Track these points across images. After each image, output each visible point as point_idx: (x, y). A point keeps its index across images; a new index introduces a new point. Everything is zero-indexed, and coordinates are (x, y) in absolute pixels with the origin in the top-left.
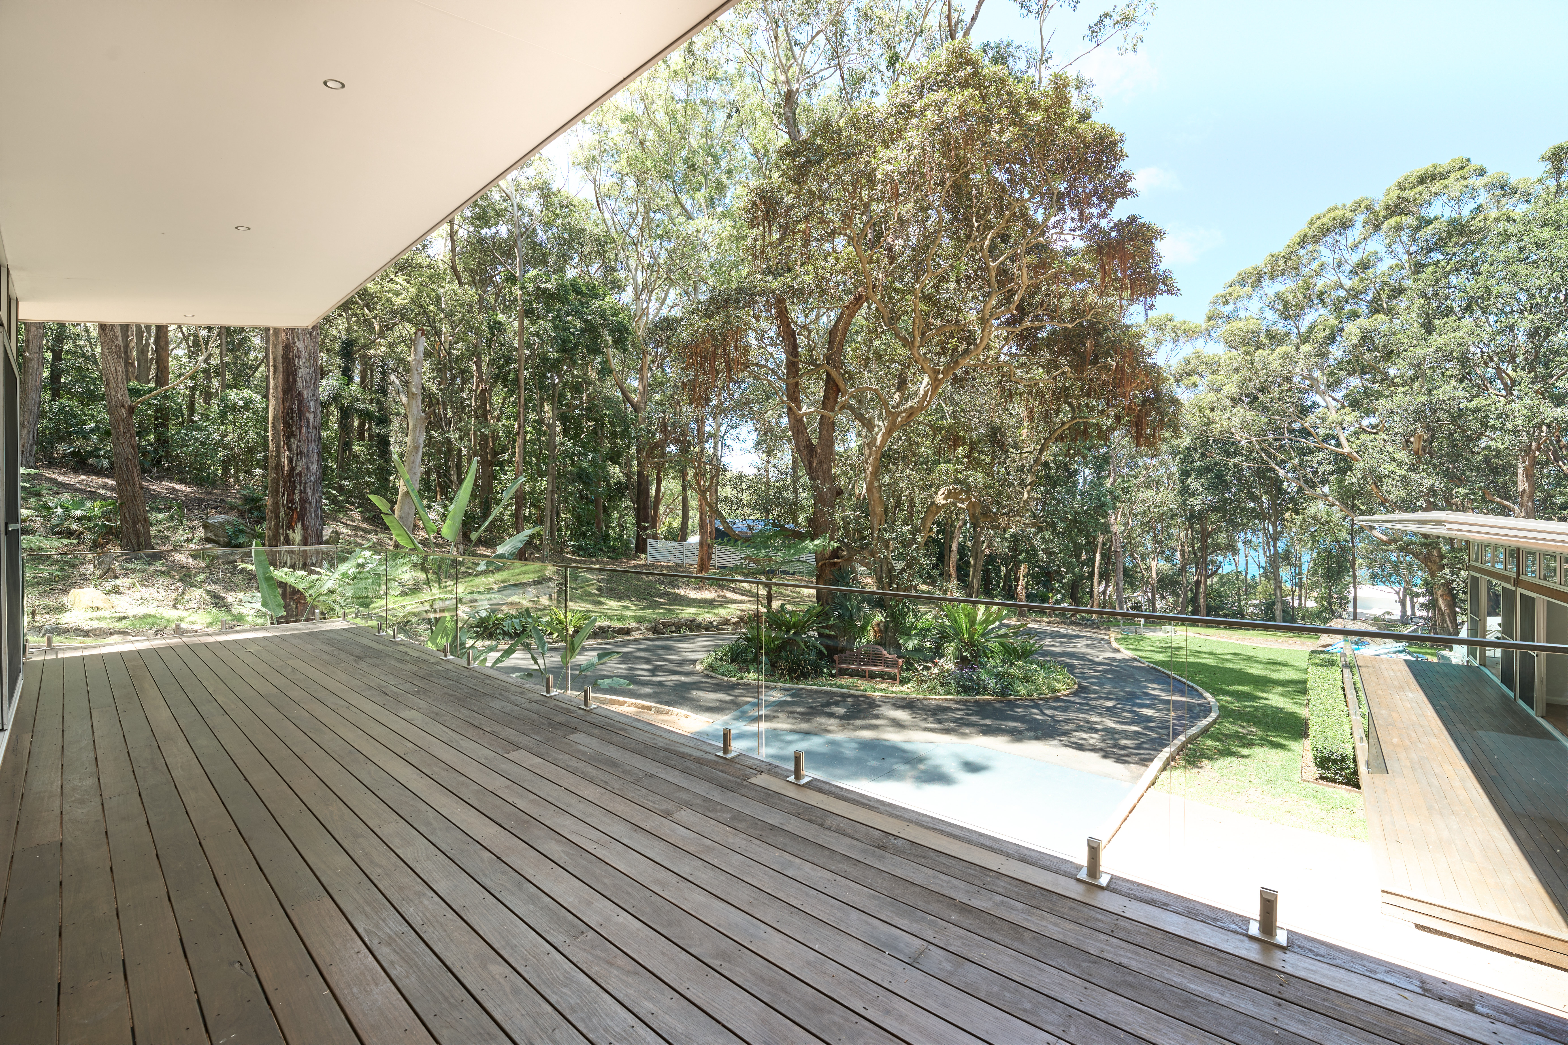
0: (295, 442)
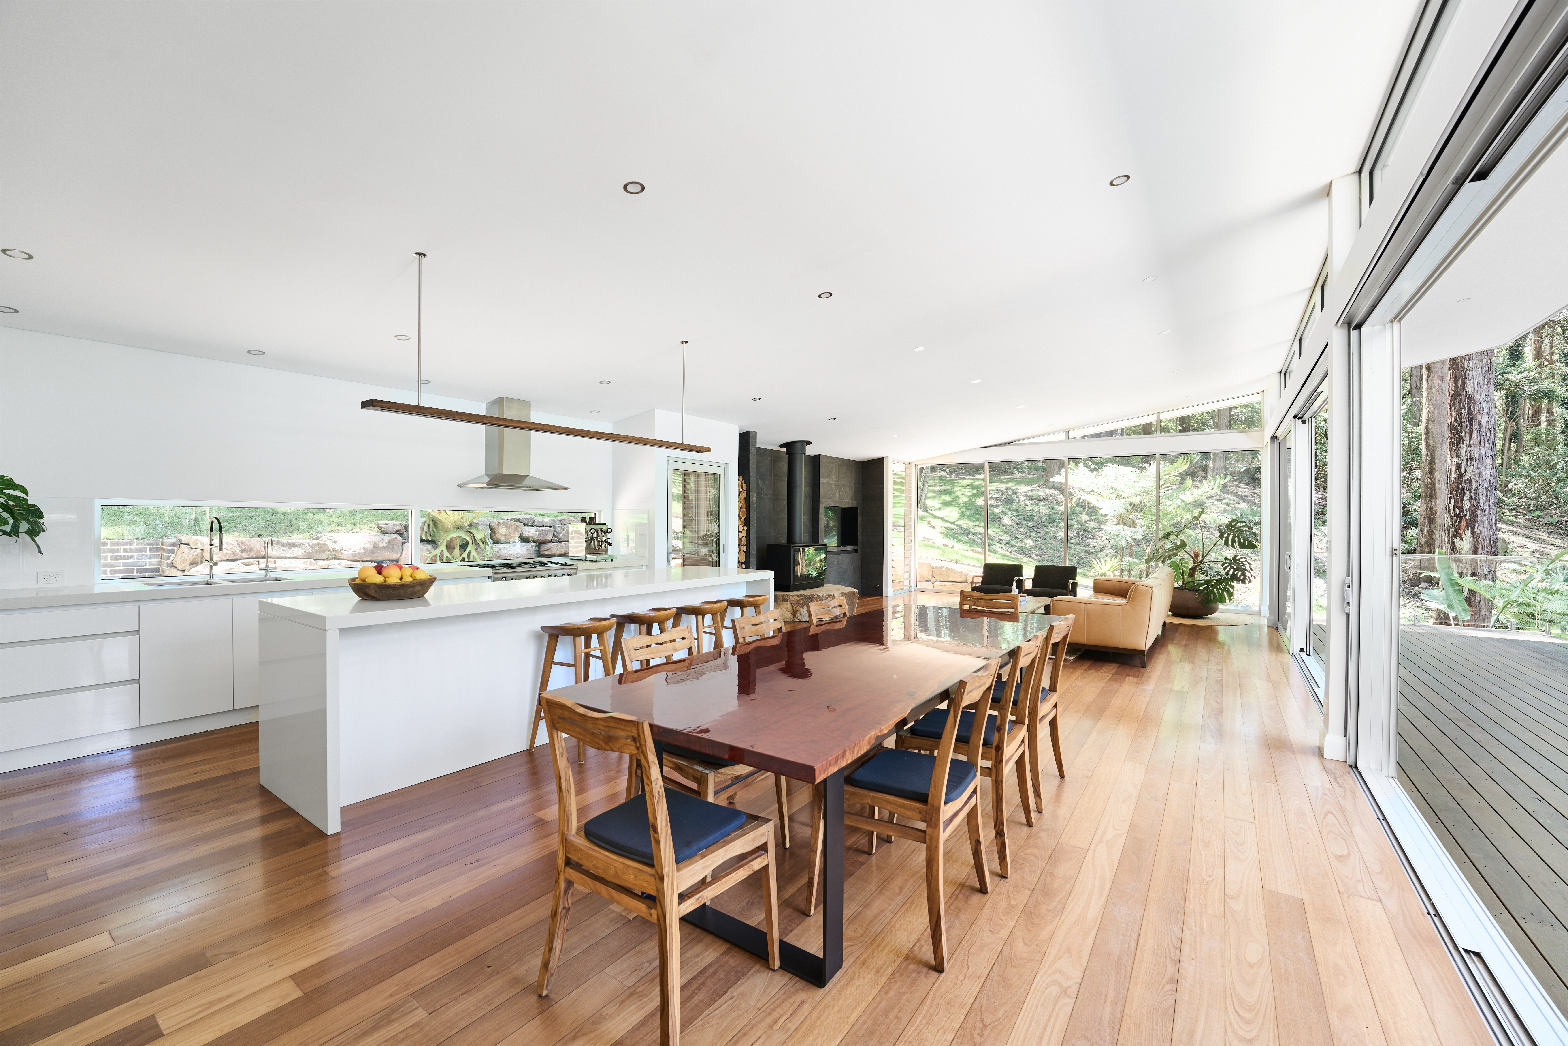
0: (1463, 447)
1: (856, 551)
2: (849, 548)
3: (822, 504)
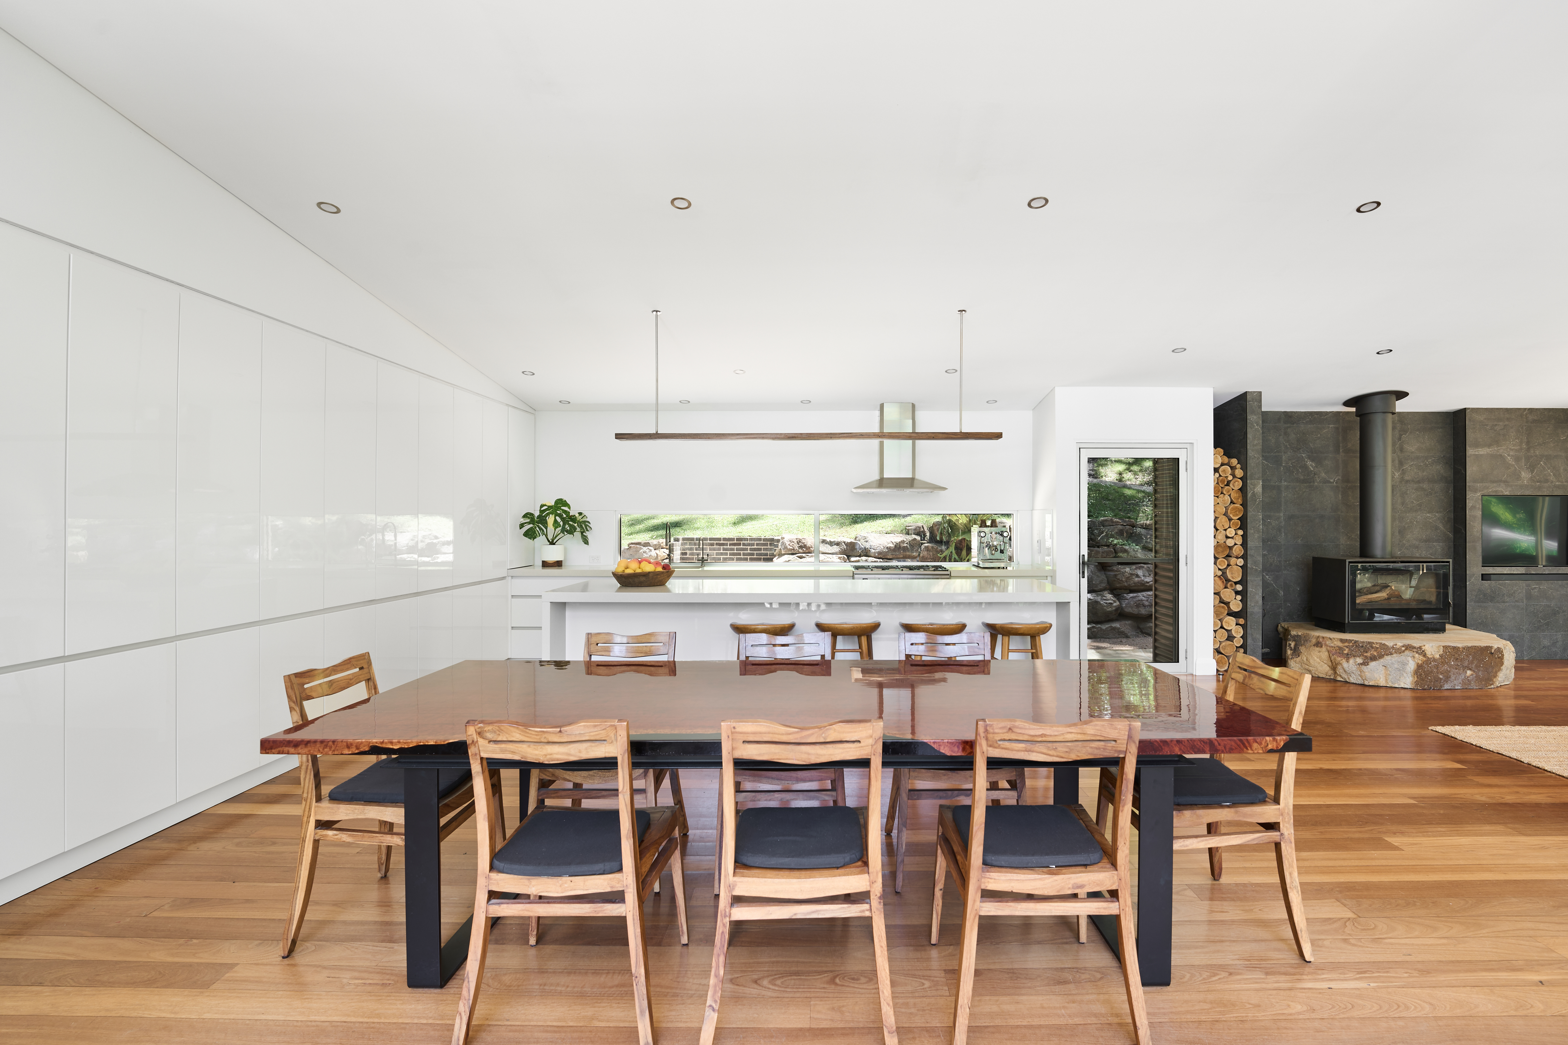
3: (1476, 492)
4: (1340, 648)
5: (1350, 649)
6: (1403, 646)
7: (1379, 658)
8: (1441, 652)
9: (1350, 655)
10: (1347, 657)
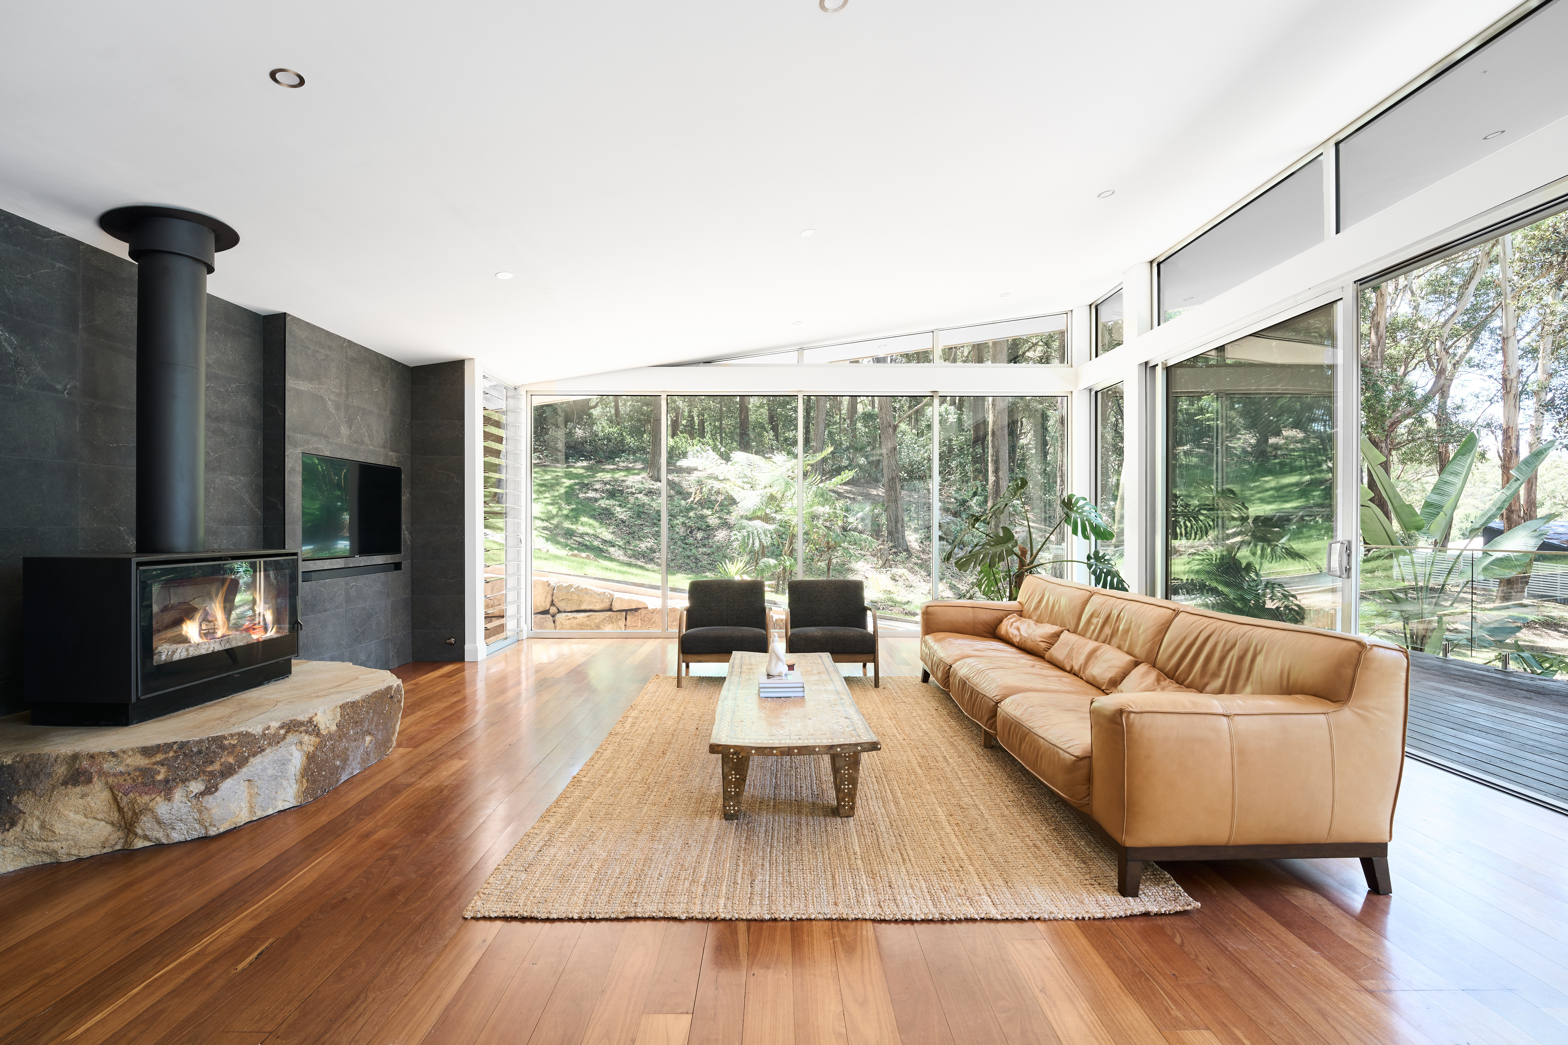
1: (397, 566)
2: (379, 560)
3: (296, 447)
4: (145, 772)
5: (170, 767)
6: (282, 727)
7: (239, 767)
8: (339, 718)
9: (174, 780)
10: (167, 789)
